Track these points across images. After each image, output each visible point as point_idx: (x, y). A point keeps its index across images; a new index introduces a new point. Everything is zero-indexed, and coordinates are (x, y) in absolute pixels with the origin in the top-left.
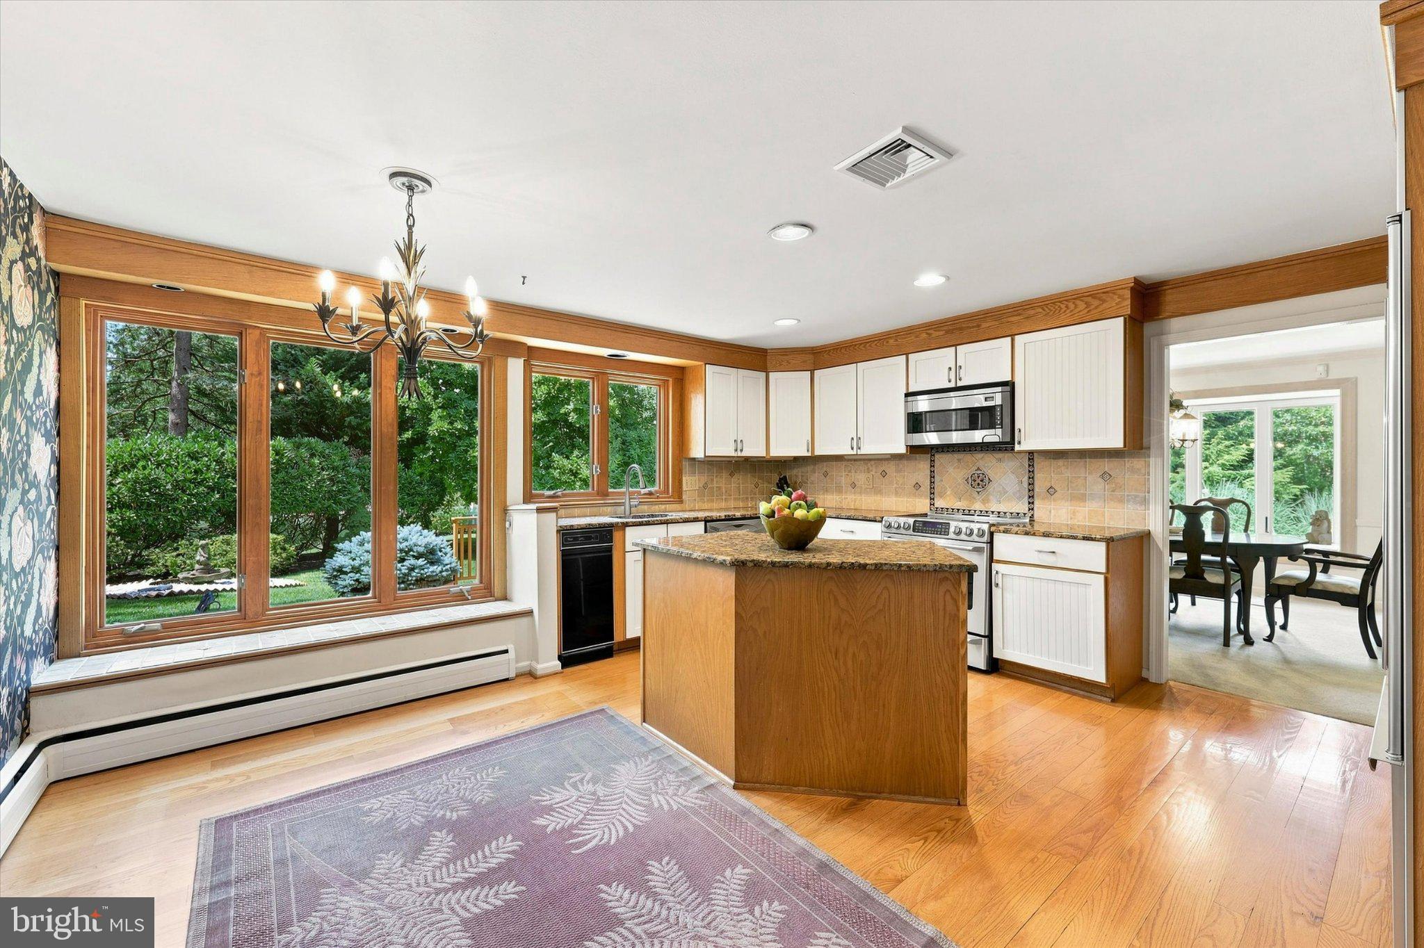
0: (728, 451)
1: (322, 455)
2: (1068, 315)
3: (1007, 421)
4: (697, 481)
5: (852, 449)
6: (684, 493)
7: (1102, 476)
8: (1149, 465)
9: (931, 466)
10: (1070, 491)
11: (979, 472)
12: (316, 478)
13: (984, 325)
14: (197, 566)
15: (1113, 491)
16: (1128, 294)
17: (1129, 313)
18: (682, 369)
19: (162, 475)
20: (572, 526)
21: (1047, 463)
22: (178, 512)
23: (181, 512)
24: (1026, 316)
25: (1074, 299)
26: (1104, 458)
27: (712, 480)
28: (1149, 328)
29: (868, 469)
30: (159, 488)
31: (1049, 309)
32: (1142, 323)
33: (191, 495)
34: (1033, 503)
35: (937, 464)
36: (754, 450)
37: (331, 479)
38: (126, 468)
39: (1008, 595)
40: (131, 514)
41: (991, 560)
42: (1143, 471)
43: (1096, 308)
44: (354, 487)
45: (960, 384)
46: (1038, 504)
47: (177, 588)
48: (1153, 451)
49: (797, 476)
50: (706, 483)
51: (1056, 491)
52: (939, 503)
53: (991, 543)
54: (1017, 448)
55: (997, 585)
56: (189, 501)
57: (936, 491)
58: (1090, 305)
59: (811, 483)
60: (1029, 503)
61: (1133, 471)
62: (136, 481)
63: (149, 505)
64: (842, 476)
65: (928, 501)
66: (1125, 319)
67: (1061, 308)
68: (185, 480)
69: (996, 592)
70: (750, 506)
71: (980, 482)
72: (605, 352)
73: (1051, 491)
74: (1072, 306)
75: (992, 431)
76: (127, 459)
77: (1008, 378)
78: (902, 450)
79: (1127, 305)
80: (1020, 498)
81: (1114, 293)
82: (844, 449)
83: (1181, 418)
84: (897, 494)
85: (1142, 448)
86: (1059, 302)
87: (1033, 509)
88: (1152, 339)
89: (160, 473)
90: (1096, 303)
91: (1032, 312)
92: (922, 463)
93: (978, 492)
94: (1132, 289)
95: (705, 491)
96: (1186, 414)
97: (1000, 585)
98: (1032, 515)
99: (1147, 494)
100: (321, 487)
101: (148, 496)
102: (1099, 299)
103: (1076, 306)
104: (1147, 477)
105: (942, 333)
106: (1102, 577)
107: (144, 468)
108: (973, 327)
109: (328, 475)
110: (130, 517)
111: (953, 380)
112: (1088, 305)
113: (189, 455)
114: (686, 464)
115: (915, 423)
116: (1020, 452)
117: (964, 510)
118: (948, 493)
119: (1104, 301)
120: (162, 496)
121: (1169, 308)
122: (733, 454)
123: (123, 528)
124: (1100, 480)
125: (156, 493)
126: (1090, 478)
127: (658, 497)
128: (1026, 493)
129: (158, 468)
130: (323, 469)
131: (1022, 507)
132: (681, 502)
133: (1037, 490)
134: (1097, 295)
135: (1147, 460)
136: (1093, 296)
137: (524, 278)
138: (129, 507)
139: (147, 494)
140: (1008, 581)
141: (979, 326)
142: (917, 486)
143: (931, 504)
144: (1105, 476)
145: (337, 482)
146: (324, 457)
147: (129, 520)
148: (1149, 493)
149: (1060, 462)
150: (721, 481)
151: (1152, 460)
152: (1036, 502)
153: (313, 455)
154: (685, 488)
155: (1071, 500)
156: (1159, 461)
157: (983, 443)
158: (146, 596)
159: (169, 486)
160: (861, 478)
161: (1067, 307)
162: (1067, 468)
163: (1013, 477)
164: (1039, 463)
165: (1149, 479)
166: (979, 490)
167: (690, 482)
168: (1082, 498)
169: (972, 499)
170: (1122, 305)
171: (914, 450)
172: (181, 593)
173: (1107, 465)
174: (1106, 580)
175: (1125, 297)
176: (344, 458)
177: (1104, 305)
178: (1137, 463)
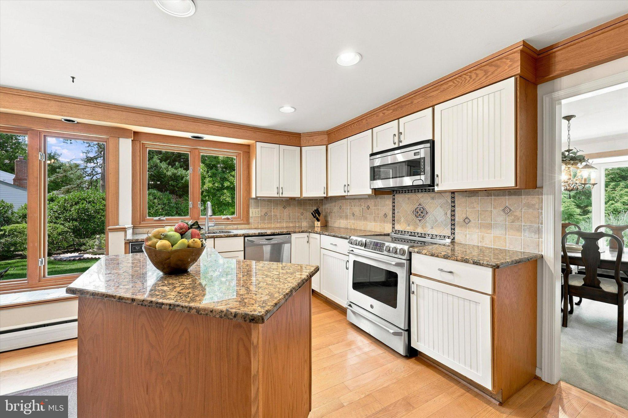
0: (273, 194)
1: (159, 198)
2: (471, 84)
3: (428, 168)
4: (260, 212)
5: (345, 192)
6: (250, 218)
7: (504, 210)
8: (542, 202)
9: (393, 203)
10: (479, 222)
11: (420, 206)
12: (155, 208)
13: (415, 101)
14: (96, 247)
15: (513, 222)
16: (518, 56)
17: (519, 72)
18: (249, 146)
19: (90, 207)
20: (138, 240)
21: (464, 200)
22: (96, 223)
23: (97, 223)
24: (442, 89)
25: (476, 70)
26: (506, 195)
27: (271, 211)
28: (541, 89)
29: (360, 204)
30: (88, 213)
31: (458, 82)
32: (535, 85)
33: (102, 215)
34: (454, 229)
35: (396, 201)
36: (293, 193)
37: (162, 209)
38: (76, 204)
39: (421, 301)
40: (76, 223)
41: (410, 273)
42: (537, 206)
43: (493, 73)
44: (173, 212)
45: (401, 145)
46: (457, 230)
47: (86, 256)
48: (545, 190)
49: (327, 208)
50: (266, 213)
51: (470, 221)
52: (398, 227)
53: (410, 260)
54: (436, 189)
55: (413, 292)
56: (100, 218)
57: (396, 219)
58: (488, 72)
59: (334, 213)
60: (452, 229)
61: (529, 206)
62: (79, 209)
63: (85, 219)
64: (348, 209)
65: (391, 225)
66: (516, 79)
67: (466, 79)
68: (100, 209)
69: (413, 298)
70: (297, 226)
71: (421, 214)
72: (189, 135)
73: (466, 221)
74: (474, 76)
75: (418, 177)
76: (77, 200)
77: (431, 138)
78: (370, 192)
79: (518, 66)
80: (446, 225)
81: (507, 59)
82: (341, 193)
83: (583, 168)
84: (375, 220)
85: (535, 187)
86: (465, 74)
87: (454, 234)
88: (544, 97)
89: (88, 206)
90: (492, 69)
91: (445, 86)
92: (388, 200)
93: (420, 220)
94: (522, 51)
95: (264, 217)
96: (586, 165)
97: (415, 293)
98: (454, 238)
99: (540, 225)
100: (158, 212)
101: (84, 216)
102: (495, 66)
103: (477, 75)
104: (540, 211)
105: (391, 111)
106: (488, 298)
107: (83, 204)
108: (408, 104)
109: (161, 207)
110: (76, 225)
111: (397, 143)
112: (486, 72)
113: (102, 199)
114: (252, 202)
115: (375, 174)
116: (441, 192)
117: (411, 232)
118: (402, 220)
119: (498, 67)
120: (90, 216)
121: (558, 68)
122: (276, 195)
123: (73, 229)
124: (502, 213)
125: (87, 215)
126: (495, 212)
127: (232, 221)
128: (449, 220)
129: (89, 204)
130: (159, 204)
131: (448, 232)
132: (248, 223)
133: (457, 219)
134: (493, 63)
135: (540, 197)
136: (490, 64)
137: (73, 78)
138: (76, 220)
139: (83, 215)
140: (421, 291)
141: (412, 103)
142: (385, 215)
143: (393, 228)
144: (507, 211)
145: (165, 210)
146: (160, 199)
147: (76, 226)
148: (542, 224)
149: (473, 199)
150: (277, 211)
151: (544, 197)
152: (456, 229)
153: (155, 198)
154: (251, 215)
155: (481, 228)
156: (551, 197)
157: (413, 186)
158: (69, 260)
159: (92, 212)
160: (357, 210)
161: (470, 77)
162: (478, 204)
163: (441, 210)
164: (459, 200)
165: (542, 212)
166: (420, 219)
167: (254, 212)
168: (489, 226)
169: (416, 226)
170: (513, 67)
171: (377, 192)
172: (88, 258)
173: (508, 201)
174: (493, 301)
175: (516, 59)
176: (169, 200)
177: (499, 70)
178: (532, 199)
